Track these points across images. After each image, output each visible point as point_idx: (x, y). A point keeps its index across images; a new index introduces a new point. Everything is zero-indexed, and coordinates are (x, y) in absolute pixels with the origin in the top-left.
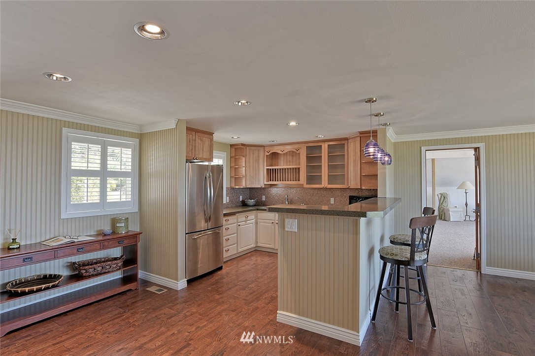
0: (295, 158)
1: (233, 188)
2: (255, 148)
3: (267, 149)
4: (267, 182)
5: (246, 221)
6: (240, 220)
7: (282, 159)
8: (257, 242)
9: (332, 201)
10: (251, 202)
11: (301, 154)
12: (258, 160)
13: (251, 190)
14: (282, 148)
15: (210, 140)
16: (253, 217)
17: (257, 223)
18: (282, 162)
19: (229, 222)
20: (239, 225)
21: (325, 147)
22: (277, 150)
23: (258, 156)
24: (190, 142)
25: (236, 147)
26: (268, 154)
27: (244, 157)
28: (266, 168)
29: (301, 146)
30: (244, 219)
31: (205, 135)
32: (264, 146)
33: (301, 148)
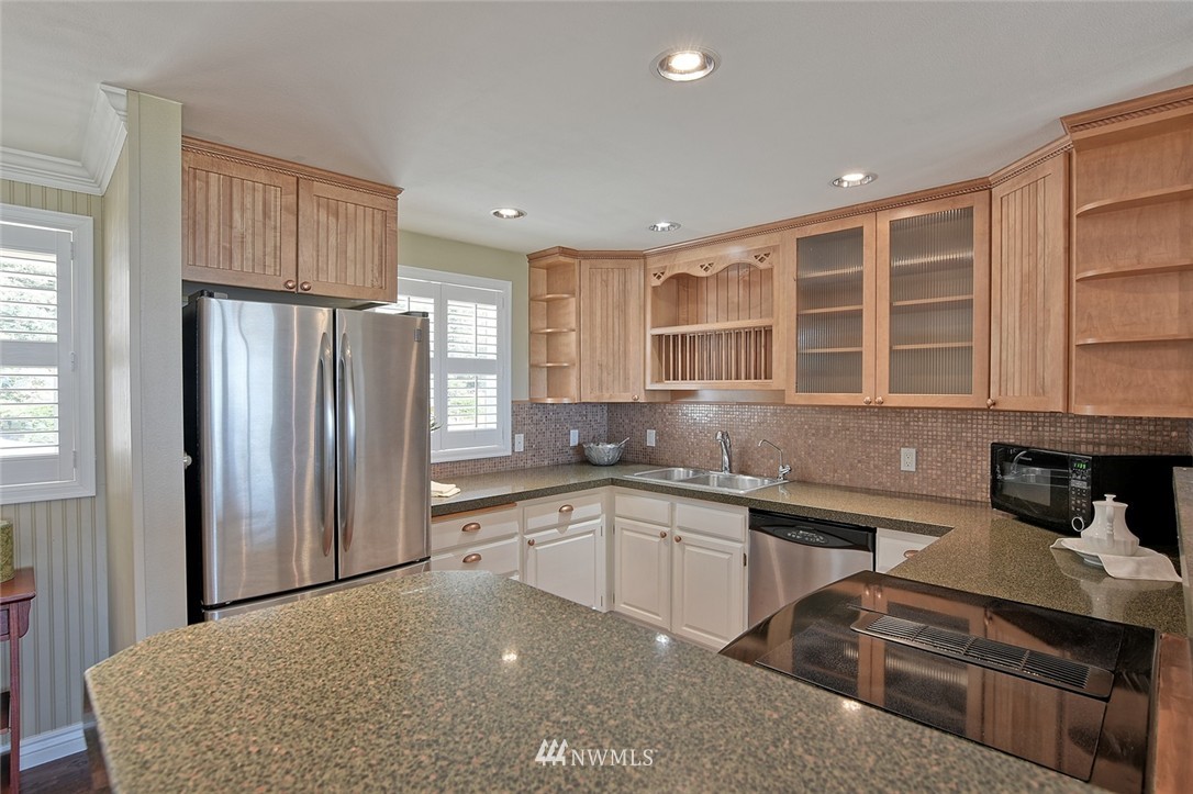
0: (756, 291)
1: (537, 405)
2: (609, 263)
3: (654, 265)
4: (652, 382)
5: (561, 526)
6: (532, 523)
7: (712, 297)
8: (611, 597)
9: (908, 459)
10: (606, 450)
11: (775, 271)
12: (622, 307)
13: (613, 409)
14: (704, 254)
15: (378, 216)
16: (596, 508)
17: (611, 529)
18: (711, 310)
19: (482, 534)
20: (531, 543)
21: (877, 231)
22: (689, 264)
23: (625, 292)
24: (265, 214)
25: (550, 260)
26: (657, 283)
27: (573, 294)
28: (651, 332)
29: (774, 238)
30: (555, 517)
31: (355, 195)
32: (644, 257)
33: (775, 248)
